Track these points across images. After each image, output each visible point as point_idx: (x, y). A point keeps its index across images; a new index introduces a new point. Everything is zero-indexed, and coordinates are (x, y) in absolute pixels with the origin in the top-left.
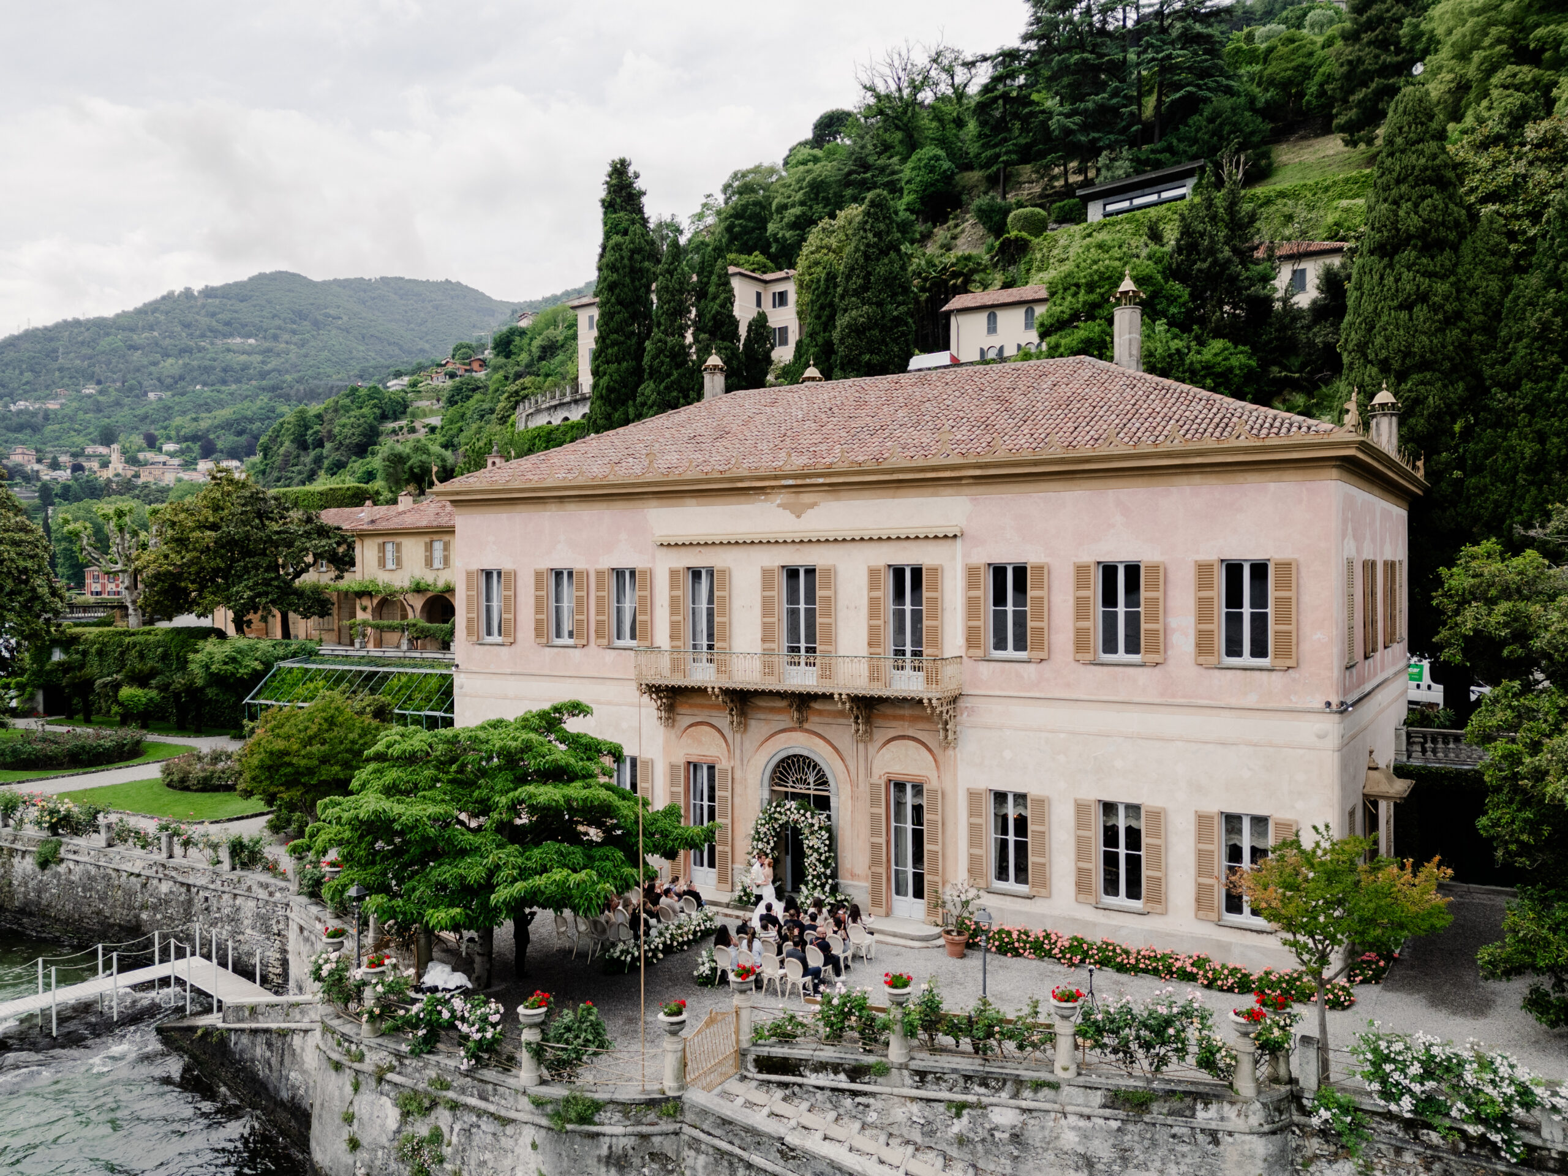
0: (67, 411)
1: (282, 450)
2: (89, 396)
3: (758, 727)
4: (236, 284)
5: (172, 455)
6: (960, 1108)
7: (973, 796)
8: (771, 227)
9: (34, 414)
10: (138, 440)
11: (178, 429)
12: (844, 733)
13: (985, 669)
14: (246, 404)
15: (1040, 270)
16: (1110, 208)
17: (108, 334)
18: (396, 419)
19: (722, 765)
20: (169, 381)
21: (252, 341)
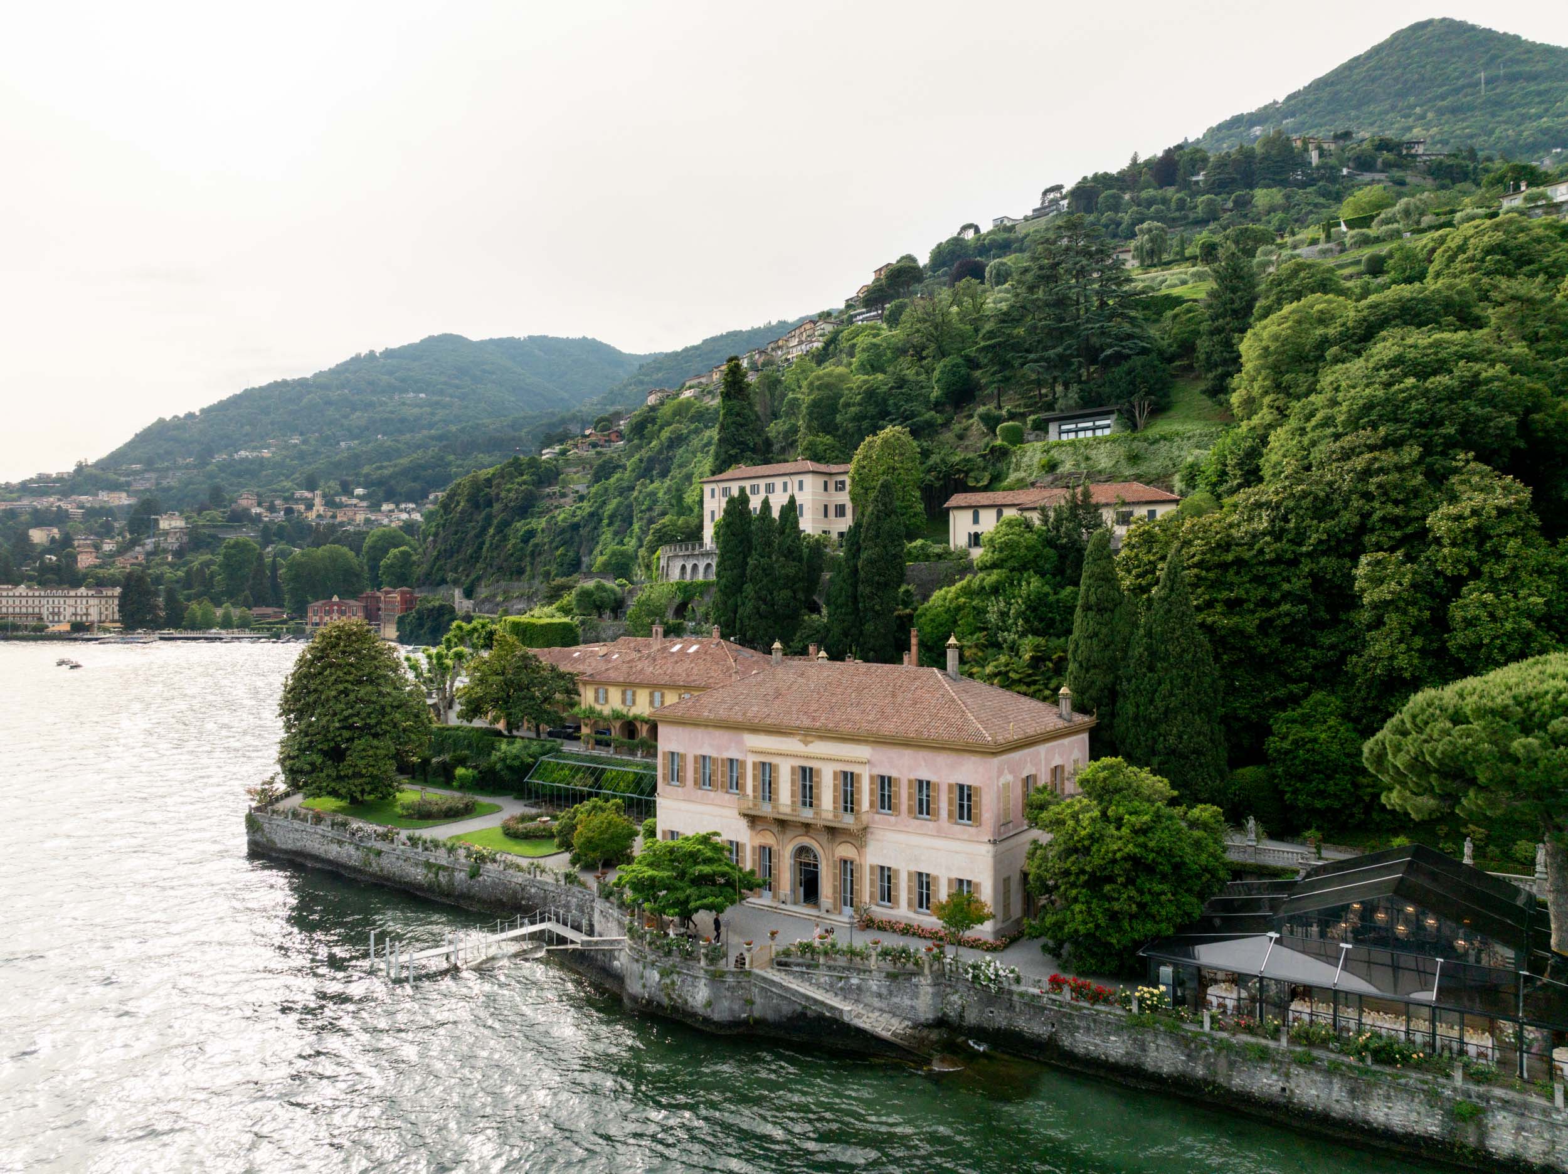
0: (278, 458)
1: (459, 508)
2: (295, 445)
3: (790, 834)
4: (411, 346)
5: (361, 498)
6: (841, 978)
7: (872, 868)
8: (838, 418)
9: (252, 462)
10: (334, 485)
11: (367, 476)
12: (824, 838)
13: (877, 817)
14: (420, 452)
15: (1015, 470)
16: (1064, 427)
17: (309, 393)
18: (550, 485)
19: (775, 848)
20: (357, 431)
21: (422, 395)
